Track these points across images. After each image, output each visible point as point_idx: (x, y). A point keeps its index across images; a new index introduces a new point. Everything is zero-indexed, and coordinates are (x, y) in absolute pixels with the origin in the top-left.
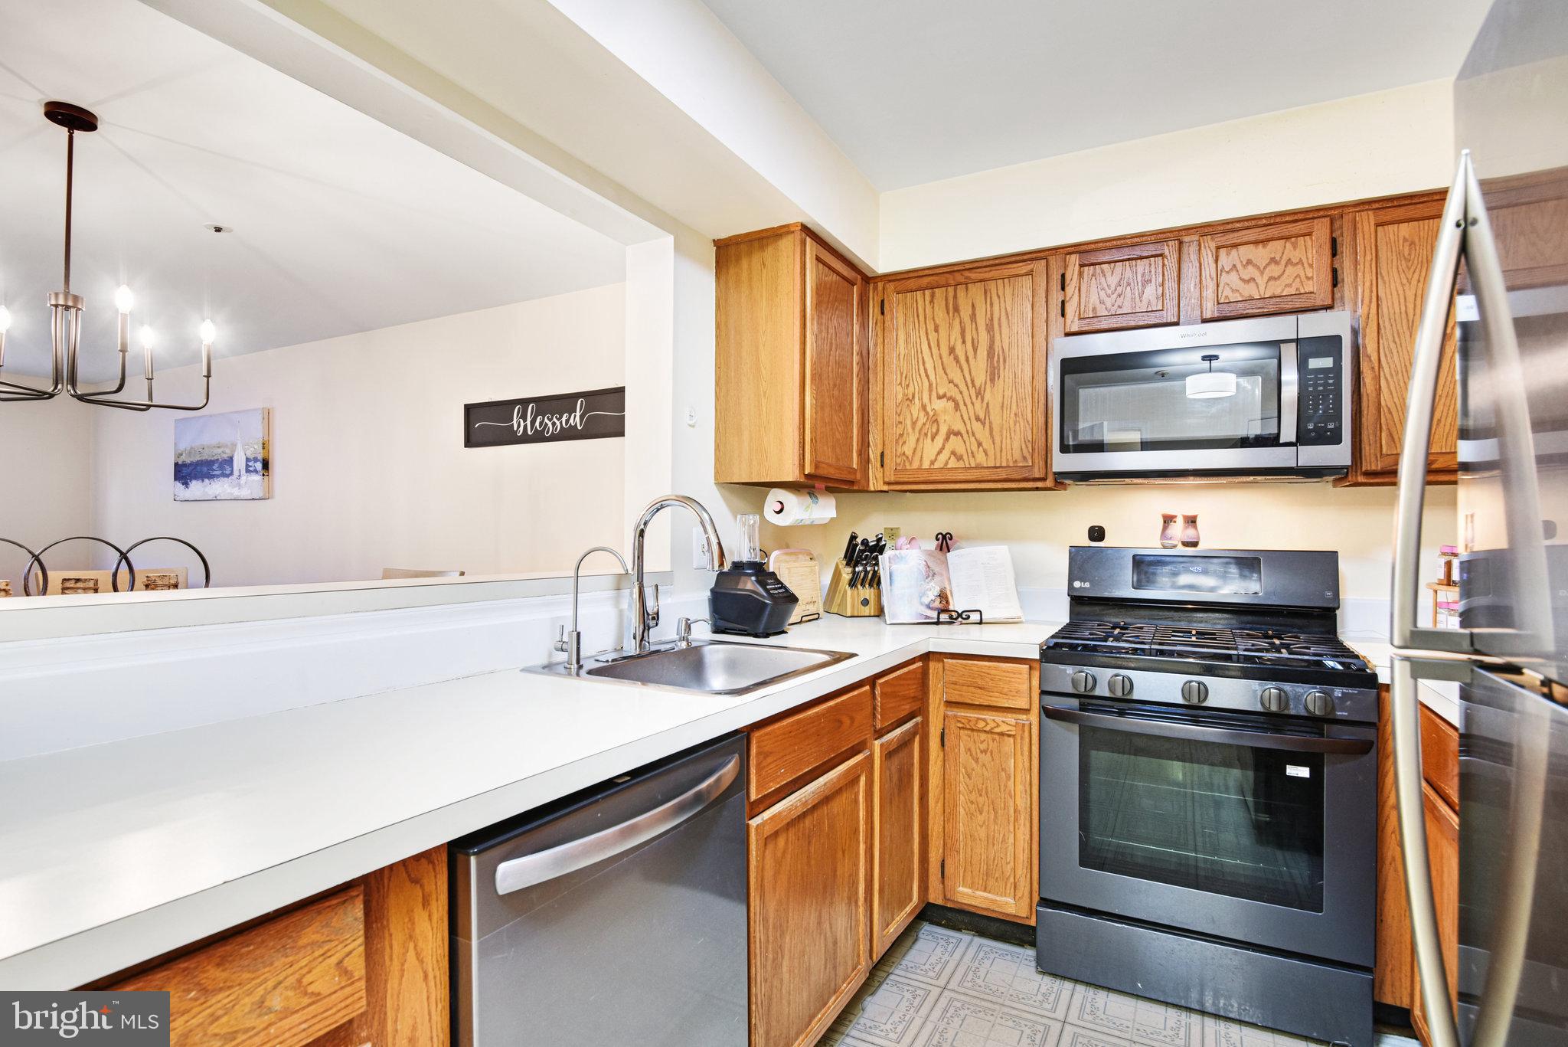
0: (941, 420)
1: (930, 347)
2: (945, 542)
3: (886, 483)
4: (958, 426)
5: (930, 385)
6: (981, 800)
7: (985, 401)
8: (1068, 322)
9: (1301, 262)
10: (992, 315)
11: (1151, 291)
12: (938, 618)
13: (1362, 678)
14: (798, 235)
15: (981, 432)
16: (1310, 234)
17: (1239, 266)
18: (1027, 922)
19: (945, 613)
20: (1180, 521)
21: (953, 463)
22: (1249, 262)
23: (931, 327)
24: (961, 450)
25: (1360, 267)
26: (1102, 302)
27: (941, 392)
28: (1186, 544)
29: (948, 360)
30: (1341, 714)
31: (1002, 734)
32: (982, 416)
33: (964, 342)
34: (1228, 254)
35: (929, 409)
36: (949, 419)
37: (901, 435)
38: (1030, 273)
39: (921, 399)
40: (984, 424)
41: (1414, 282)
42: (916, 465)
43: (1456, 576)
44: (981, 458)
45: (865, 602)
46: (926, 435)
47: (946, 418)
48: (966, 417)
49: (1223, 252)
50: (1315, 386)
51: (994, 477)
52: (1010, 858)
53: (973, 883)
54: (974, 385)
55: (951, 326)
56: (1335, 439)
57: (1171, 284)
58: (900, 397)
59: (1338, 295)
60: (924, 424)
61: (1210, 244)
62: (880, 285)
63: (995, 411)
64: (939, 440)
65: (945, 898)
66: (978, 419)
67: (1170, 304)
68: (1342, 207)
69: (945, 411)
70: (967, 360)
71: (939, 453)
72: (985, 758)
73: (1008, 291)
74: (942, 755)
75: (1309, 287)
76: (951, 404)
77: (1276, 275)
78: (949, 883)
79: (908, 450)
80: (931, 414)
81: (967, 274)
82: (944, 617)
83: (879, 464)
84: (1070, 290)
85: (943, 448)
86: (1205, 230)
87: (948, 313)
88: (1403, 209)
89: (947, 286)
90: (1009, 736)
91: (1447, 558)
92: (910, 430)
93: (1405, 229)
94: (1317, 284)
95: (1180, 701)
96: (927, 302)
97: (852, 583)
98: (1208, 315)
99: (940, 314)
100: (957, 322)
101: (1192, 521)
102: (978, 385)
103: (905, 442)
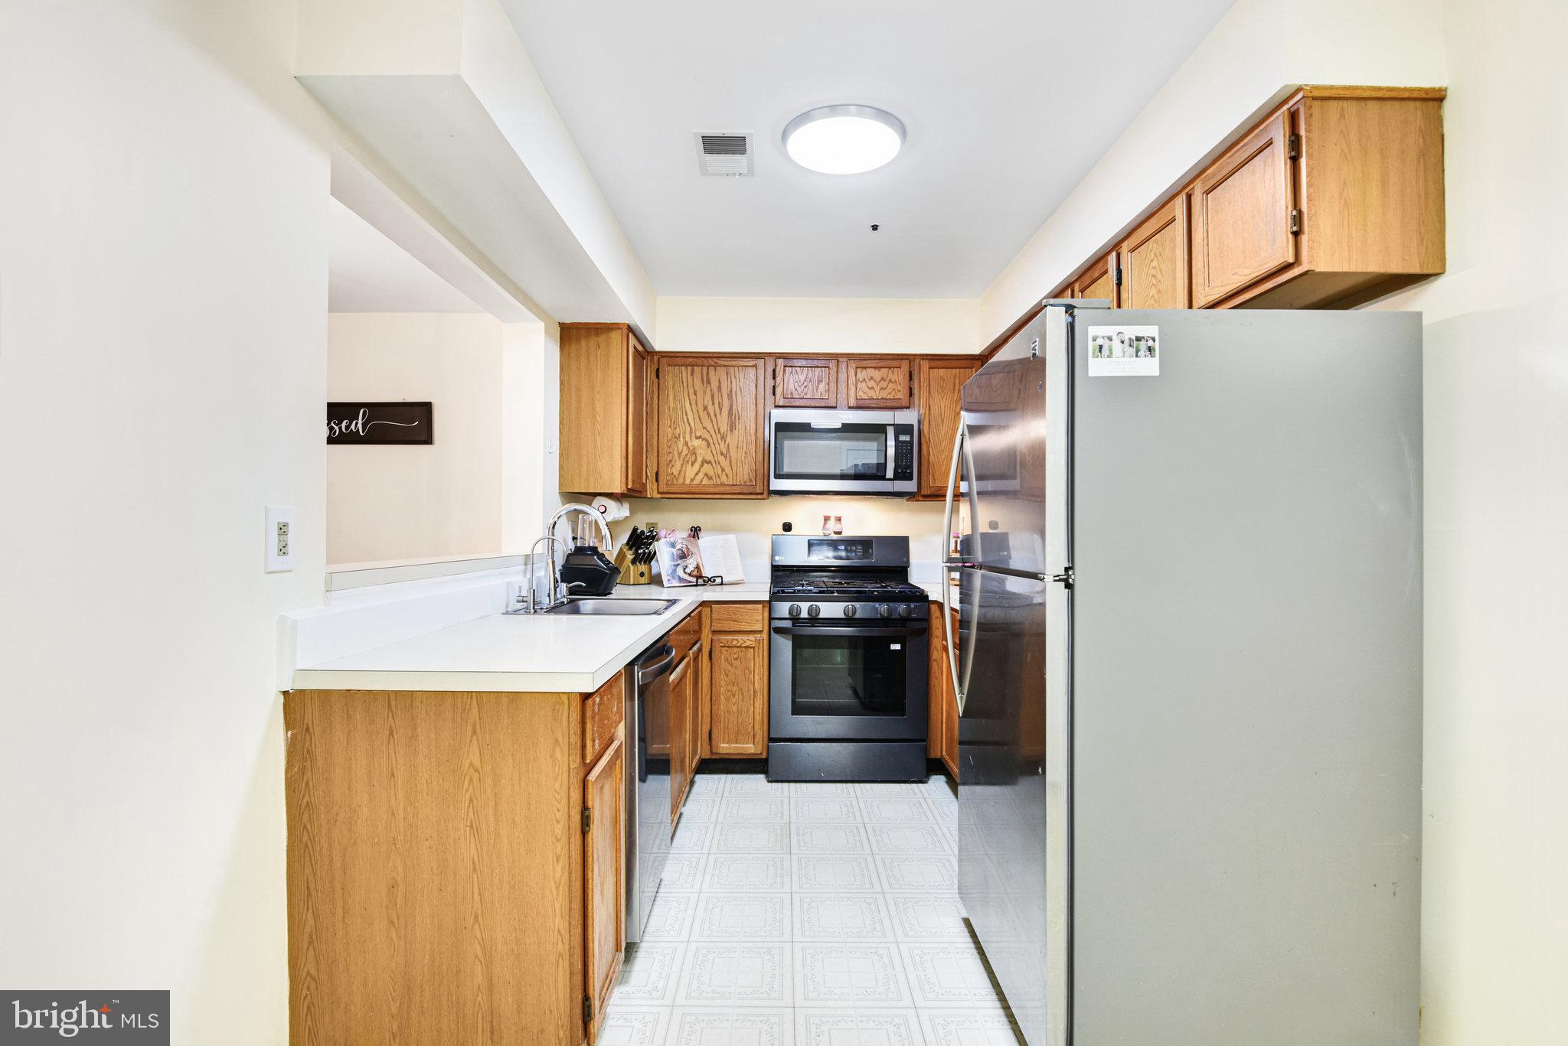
0: (698, 452)
1: (691, 404)
2: (695, 532)
3: (659, 493)
4: (709, 457)
5: (691, 429)
6: (734, 689)
7: (727, 443)
8: (777, 399)
9: (895, 382)
10: (731, 388)
11: (822, 387)
12: (697, 582)
13: (920, 597)
14: (625, 331)
15: (725, 463)
16: (900, 367)
17: (867, 379)
18: (760, 757)
19: (700, 579)
20: (833, 520)
21: (705, 482)
22: (872, 378)
23: (691, 391)
24: (711, 473)
25: (922, 389)
26: (796, 390)
27: (698, 435)
28: (835, 533)
29: (703, 414)
30: (914, 616)
31: (747, 647)
32: (725, 452)
33: (713, 404)
34: (861, 372)
35: (689, 445)
36: (703, 453)
37: (671, 461)
38: (755, 366)
39: (684, 438)
40: (726, 457)
41: (944, 400)
42: (681, 481)
43: (959, 549)
44: (724, 478)
45: (642, 575)
46: (688, 462)
47: (701, 451)
48: (714, 452)
49: (859, 370)
50: (902, 449)
51: (733, 491)
52: (751, 721)
53: (729, 740)
54: (719, 433)
55: (705, 392)
56: (910, 478)
57: (833, 385)
58: (670, 435)
59: (912, 402)
60: (686, 455)
61: (853, 365)
62: (656, 358)
63: (733, 450)
64: (697, 466)
65: (712, 753)
66: (722, 454)
67: (833, 396)
68: (915, 355)
69: (700, 447)
70: (715, 415)
71: (697, 474)
72: (737, 663)
73: (742, 375)
74: (709, 664)
75: (900, 395)
76: (704, 443)
77: (884, 387)
78: (714, 743)
79: (675, 471)
80: (691, 448)
81: (715, 360)
82: (700, 581)
83: (654, 480)
84: (779, 379)
85: (699, 471)
86: (851, 357)
87: (703, 383)
88: (940, 362)
89: (703, 366)
90: (751, 647)
91: (956, 539)
92: (677, 458)
93: (942, 372)
94: (902, 395)
95: (843, 616)
96: (689, 376)
97: (633, 562)
98: (852, 405)
99: (698, 382)
100: (708, 390)
101: (839, 519)
102: (722, 432)
103: (673, 466)
